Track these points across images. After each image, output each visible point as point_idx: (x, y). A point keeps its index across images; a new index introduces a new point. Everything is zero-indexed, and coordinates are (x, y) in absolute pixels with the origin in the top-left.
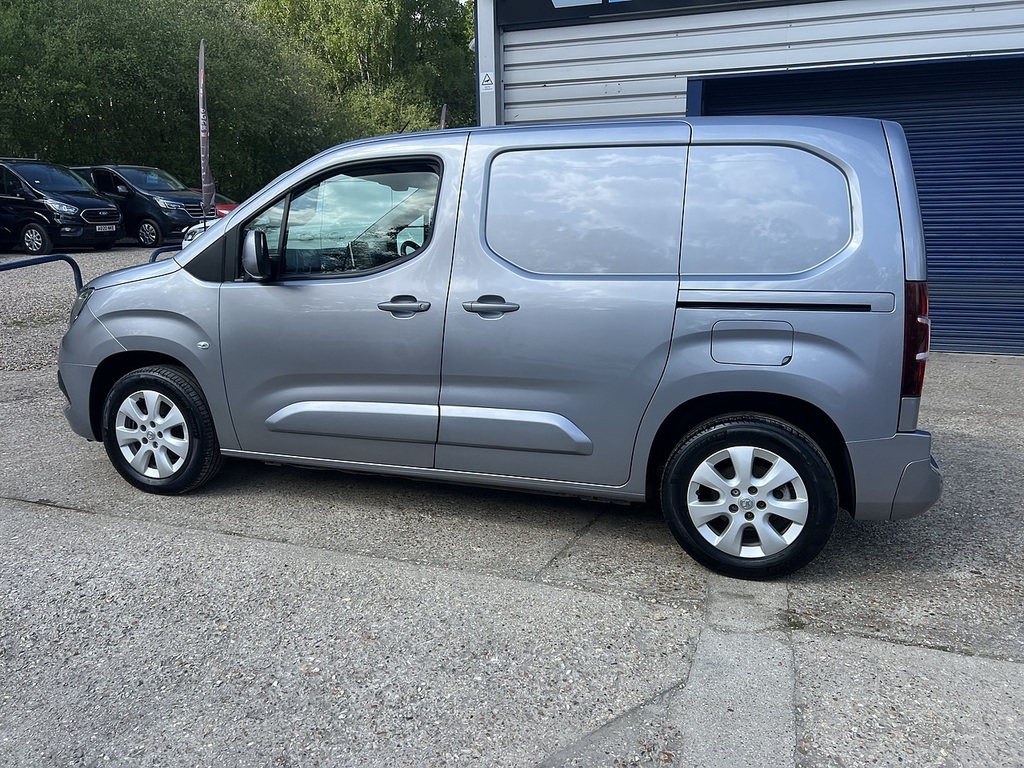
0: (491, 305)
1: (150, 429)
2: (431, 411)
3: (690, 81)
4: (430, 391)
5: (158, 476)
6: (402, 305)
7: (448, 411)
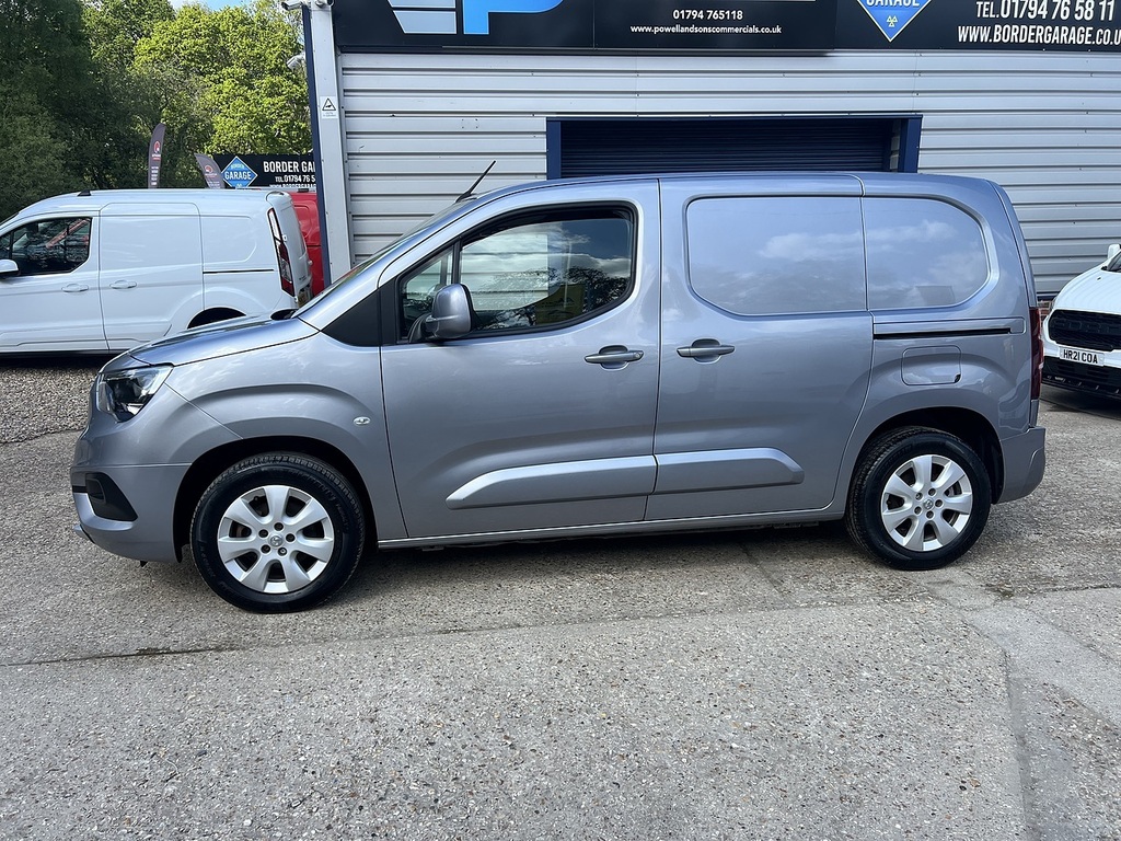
0: (705, 349)
1: (273, 533)
2: (647, 461)
3: (549, 121)
4: (644, 441)
5: (287, 591)
6: (612, 357)
7: (666, 459)
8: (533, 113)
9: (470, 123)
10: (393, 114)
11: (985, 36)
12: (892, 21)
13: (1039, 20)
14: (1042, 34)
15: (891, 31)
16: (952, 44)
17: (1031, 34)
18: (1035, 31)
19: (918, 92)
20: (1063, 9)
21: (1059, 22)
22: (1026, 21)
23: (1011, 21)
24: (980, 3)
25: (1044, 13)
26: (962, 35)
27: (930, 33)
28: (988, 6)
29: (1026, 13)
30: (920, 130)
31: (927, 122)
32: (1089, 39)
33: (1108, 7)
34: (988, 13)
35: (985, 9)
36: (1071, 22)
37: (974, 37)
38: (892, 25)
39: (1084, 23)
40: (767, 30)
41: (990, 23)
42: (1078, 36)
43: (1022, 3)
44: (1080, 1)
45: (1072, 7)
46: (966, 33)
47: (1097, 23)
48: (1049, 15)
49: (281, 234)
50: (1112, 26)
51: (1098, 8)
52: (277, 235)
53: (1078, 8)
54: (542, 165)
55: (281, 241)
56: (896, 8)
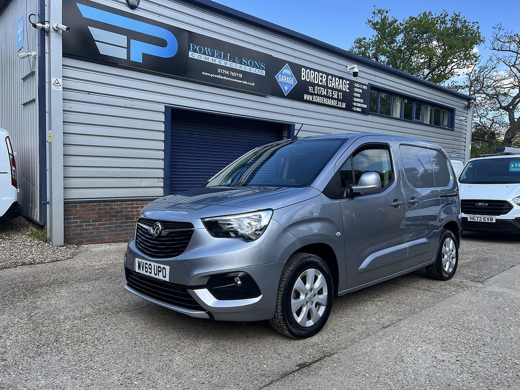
0: (413, 201)
1: (310, 294)
2: (405, 246)
3: (166, 107)
5: (313, 324)
6: (396, 204)
8: (159, 102)
9: (129, 103)
10: (89, 93)
11: (311, 99)
12: (286, 88)
13: (324, 96)
14: (325, 101)
15: (286, 92)
17: (323, 100)
19: (293, 116)
20: (330, 93)
21: (329, 98)
22: (321, 96)
23: (317, 95)
24: (310, 87)
25: (326, 94)
27: (296, 95)
28: (312, 89)
29: (321, 93)
30: (294, 129)
31: (296, 126)
32: (337, 104)
33: (340, 95)
34: (312, 91)
36: (332, 98)
37: (308, 98)
38: (286, 89)
39: (335, 99)
40: (250, 84)
41: (312, 94)
42: (334, 103)
43: (320, 89)
44: (334, 91)
45: (332, 93)
46: (306, 97)
47: (338, 100)
48: (327, 94)
49: (13, 152)
50: (342, 101)
51: (338, 95)
52: (10, 152)
53: (334, 94)
54: (162, 127)
55: (13, 156)
56: (287, 84)
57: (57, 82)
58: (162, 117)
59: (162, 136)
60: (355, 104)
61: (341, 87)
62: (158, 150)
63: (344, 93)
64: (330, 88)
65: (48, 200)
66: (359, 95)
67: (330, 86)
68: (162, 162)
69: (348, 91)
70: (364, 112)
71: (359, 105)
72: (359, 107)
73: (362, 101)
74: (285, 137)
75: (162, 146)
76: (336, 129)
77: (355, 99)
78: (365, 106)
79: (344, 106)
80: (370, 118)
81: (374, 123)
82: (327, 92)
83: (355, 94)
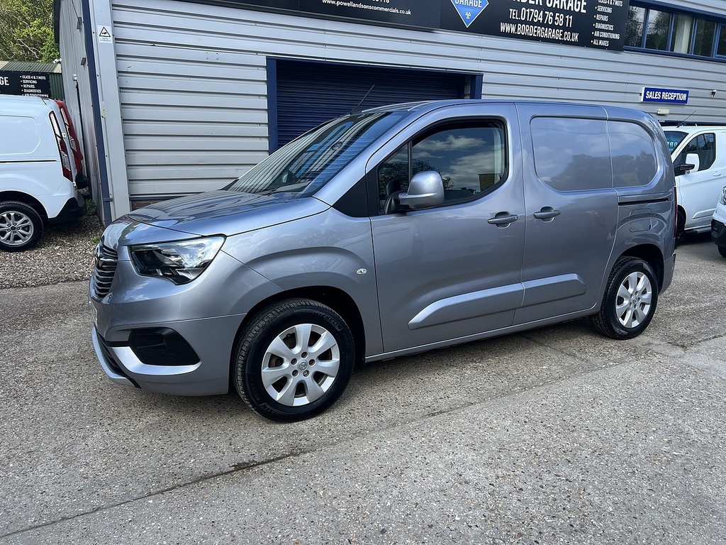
3: (268, 59)
6: (502, 220)
8: (257, 52)
9: (213, 56)
10: (154, 43)
11: (513, 30)
12: (468, 15)
13: (538, 24)
14: (541, 32)
15: (468, 21)
16: (497, 33)
17: (535, 31)
18: (536, 29)
19: (481, 60)
20: (550, 18)
21: (547, 26)
22: (532, 23)
23: (525, 22)
24: (511, 10)
25: (541, 19)
26: (502, 28)
27: (487, 25)
28: (515, 12)
29: (532, 19)
30: (482, 83)
31: (486, 78)
32: (561, 37)
33: (569, 19)
34: (515, 16)
35: (514, 14)
36: (553, 27)
37: (508, 29)
38: (468, 17)
39: (558, 27)
40: (403, 12)
41: (515, 22)
42: (556, 34)
43: (531, 12)
44: (557, 14)
45: (554, 17)
46: (504, 27)
47: (564, 28)
48: (543, 21)
49: (61, 133)
50: (572, 30)
51: (565, 20)
52: (58, 133)
53: (556, 18)
54: (263, 89)
55: (61, 137)
56: (470, 7)
57: (104, 31)
58: (263, 75)
59: (264, 103)
60: (597, 34)
61: (572, 5)
62: (260, 124)
63: (577, 15)
64: (550, 9)
65: (111, 197)
66: (605, 18)
67: (549, 5)
68: (266, 142)
69: (585, 11)
70: (614, 46)
71: (605, 35)
72: (603, 39)
73: (611, 27)
74: (467, 95)
75: (264, 117)
76: (559, 78)
77: (598, 26)
78: (617, 36)
79: (576, 37)
80: (625, 56)
81: (632, 66)
82: (544, 16)
83: (598, 17)
